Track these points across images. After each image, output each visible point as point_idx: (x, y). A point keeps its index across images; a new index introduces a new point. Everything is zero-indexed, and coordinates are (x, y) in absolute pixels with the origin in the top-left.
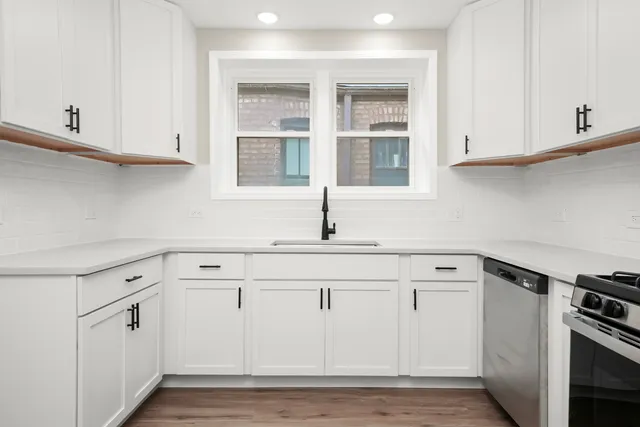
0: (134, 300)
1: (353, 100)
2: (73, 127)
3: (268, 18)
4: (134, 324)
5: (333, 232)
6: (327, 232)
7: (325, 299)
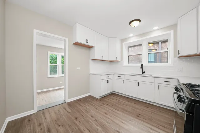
0: (108, 80)
1: (161, 43)
2: (102, 58)
3: (131, 35)
4: (108, 82)
5: (144, 72)
6: (143, 72)
7: (138, 84)
